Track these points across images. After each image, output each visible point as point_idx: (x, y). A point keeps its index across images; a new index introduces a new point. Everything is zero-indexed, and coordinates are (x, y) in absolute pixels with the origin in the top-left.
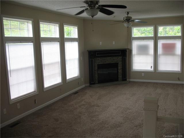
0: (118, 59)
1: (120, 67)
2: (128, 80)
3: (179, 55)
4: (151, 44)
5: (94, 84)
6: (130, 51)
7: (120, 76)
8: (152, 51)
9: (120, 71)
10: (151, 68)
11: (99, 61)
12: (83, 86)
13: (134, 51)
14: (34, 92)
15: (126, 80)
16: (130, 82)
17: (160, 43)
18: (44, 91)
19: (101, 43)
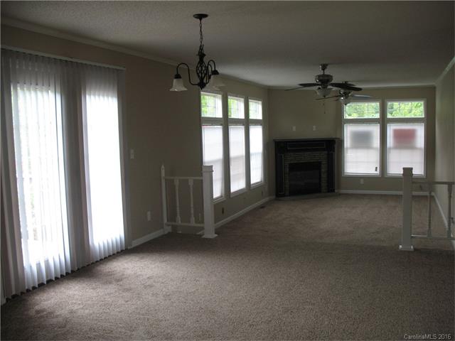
0: (321, 156)
1: (324, 169)
2: (336, 191)
3: (420, 149)
4: (375, 130)
5: (284, 196)
6: (341, 142)
7: (324, 184)
8: (376, 142)
9: (324, 176)
10: (376, 170)
11: (291, 158)
12: (267, 199)
13: (347, 142)
14: (221, 196)
15: (333, 191)
16: (340, 194)
17: (391, 129)
18: (231, 196)
19: (294, 128)
